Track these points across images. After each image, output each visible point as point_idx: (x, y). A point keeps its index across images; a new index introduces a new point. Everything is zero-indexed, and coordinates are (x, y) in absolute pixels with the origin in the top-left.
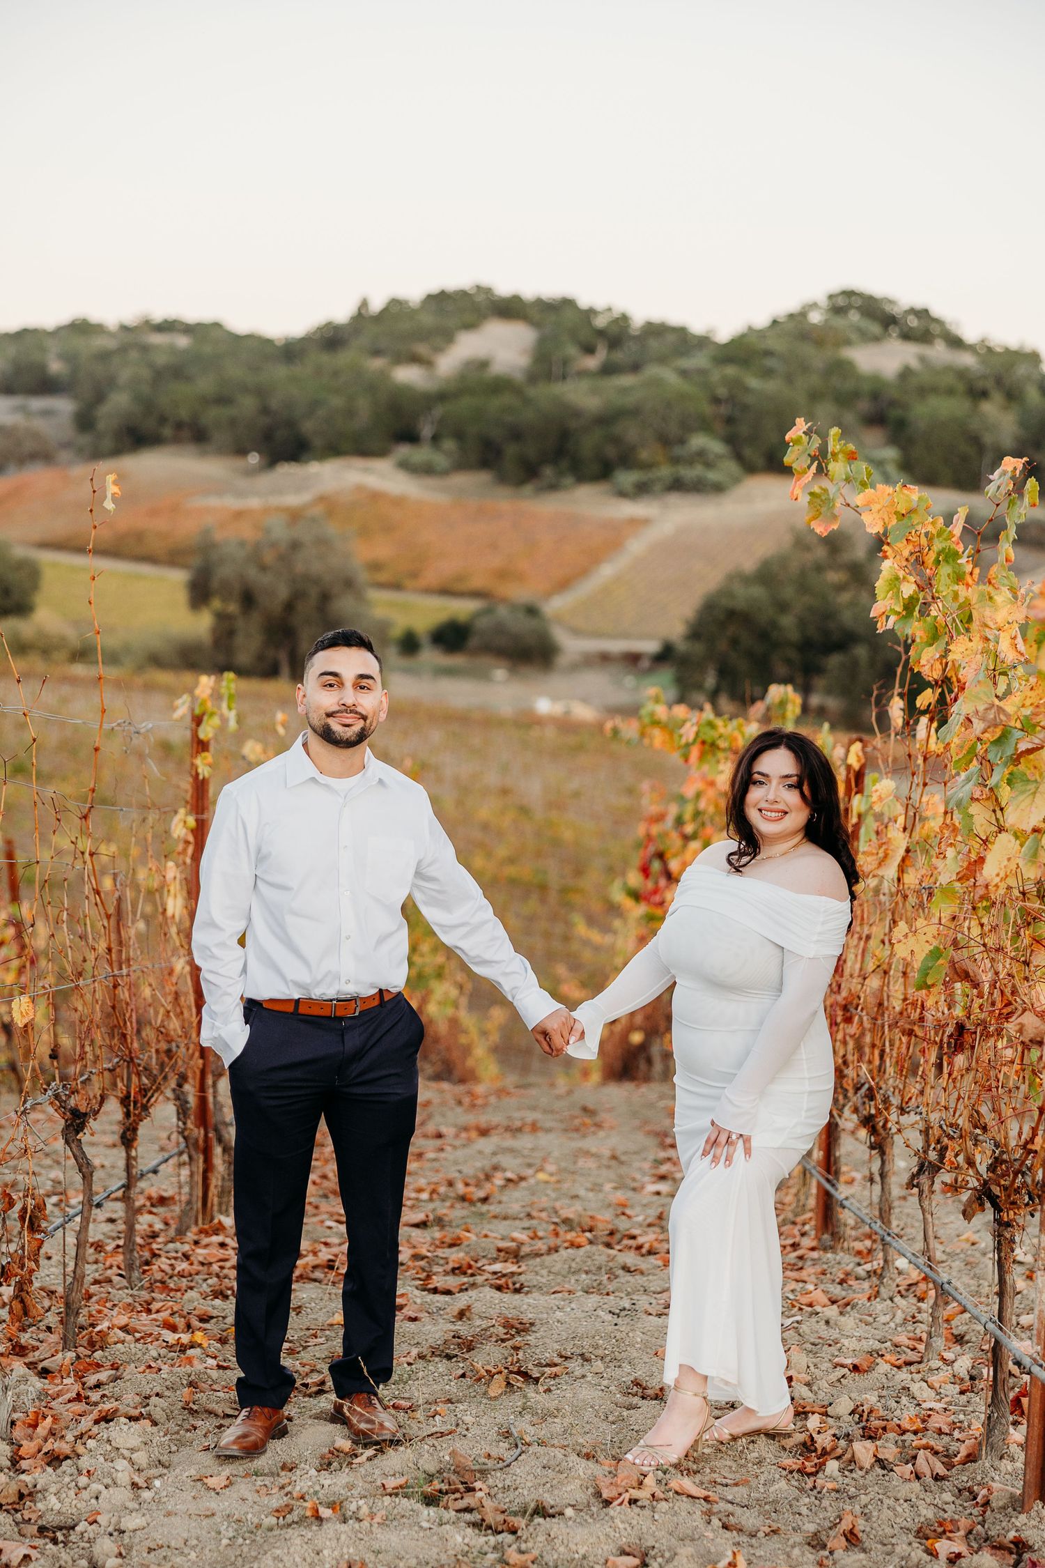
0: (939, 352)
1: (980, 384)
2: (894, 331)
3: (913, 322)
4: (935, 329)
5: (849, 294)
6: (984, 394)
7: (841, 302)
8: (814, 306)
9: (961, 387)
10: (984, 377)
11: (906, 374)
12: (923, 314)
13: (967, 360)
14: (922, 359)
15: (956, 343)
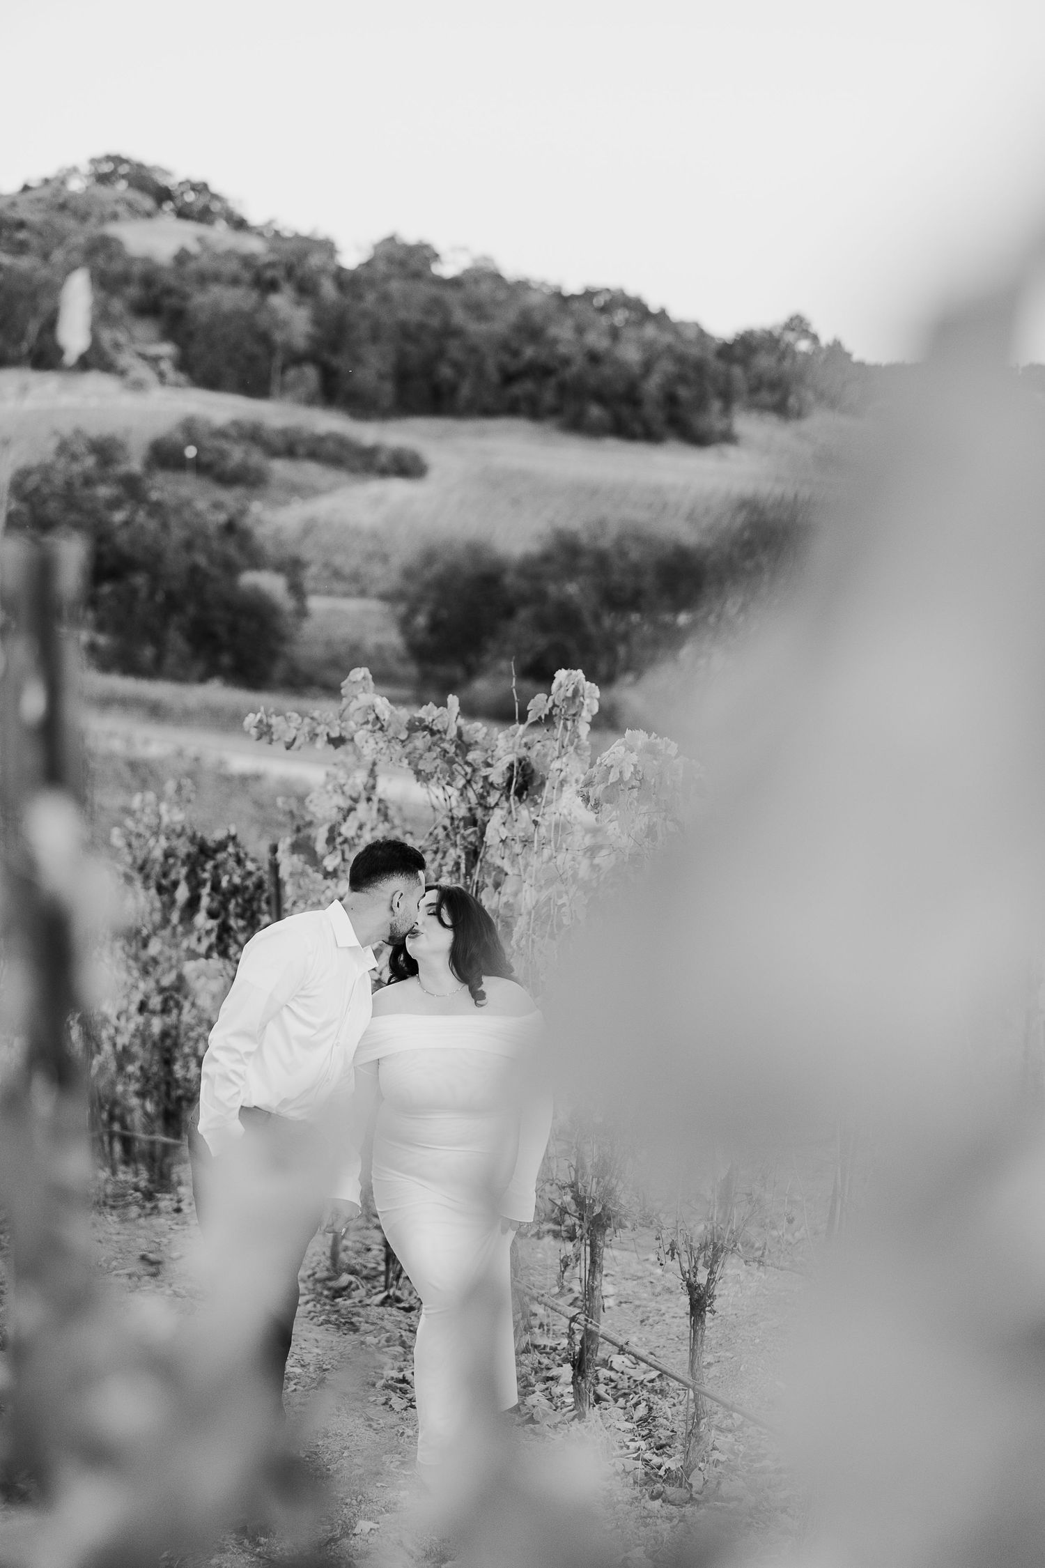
0: (220, 234)
1: (269, 274)
2: (168, 206)
3: (190, 197)
4: (216, 206)
5: (118, 160)
6: (272, 286)
7: (107, 168)
8: (74, 170)
9: (247, 276)
10: (271, 265)
11: (182, 258)
12: (201, 188)
13: (253, 245)
14: (200, 240)
15: (239, 224)
